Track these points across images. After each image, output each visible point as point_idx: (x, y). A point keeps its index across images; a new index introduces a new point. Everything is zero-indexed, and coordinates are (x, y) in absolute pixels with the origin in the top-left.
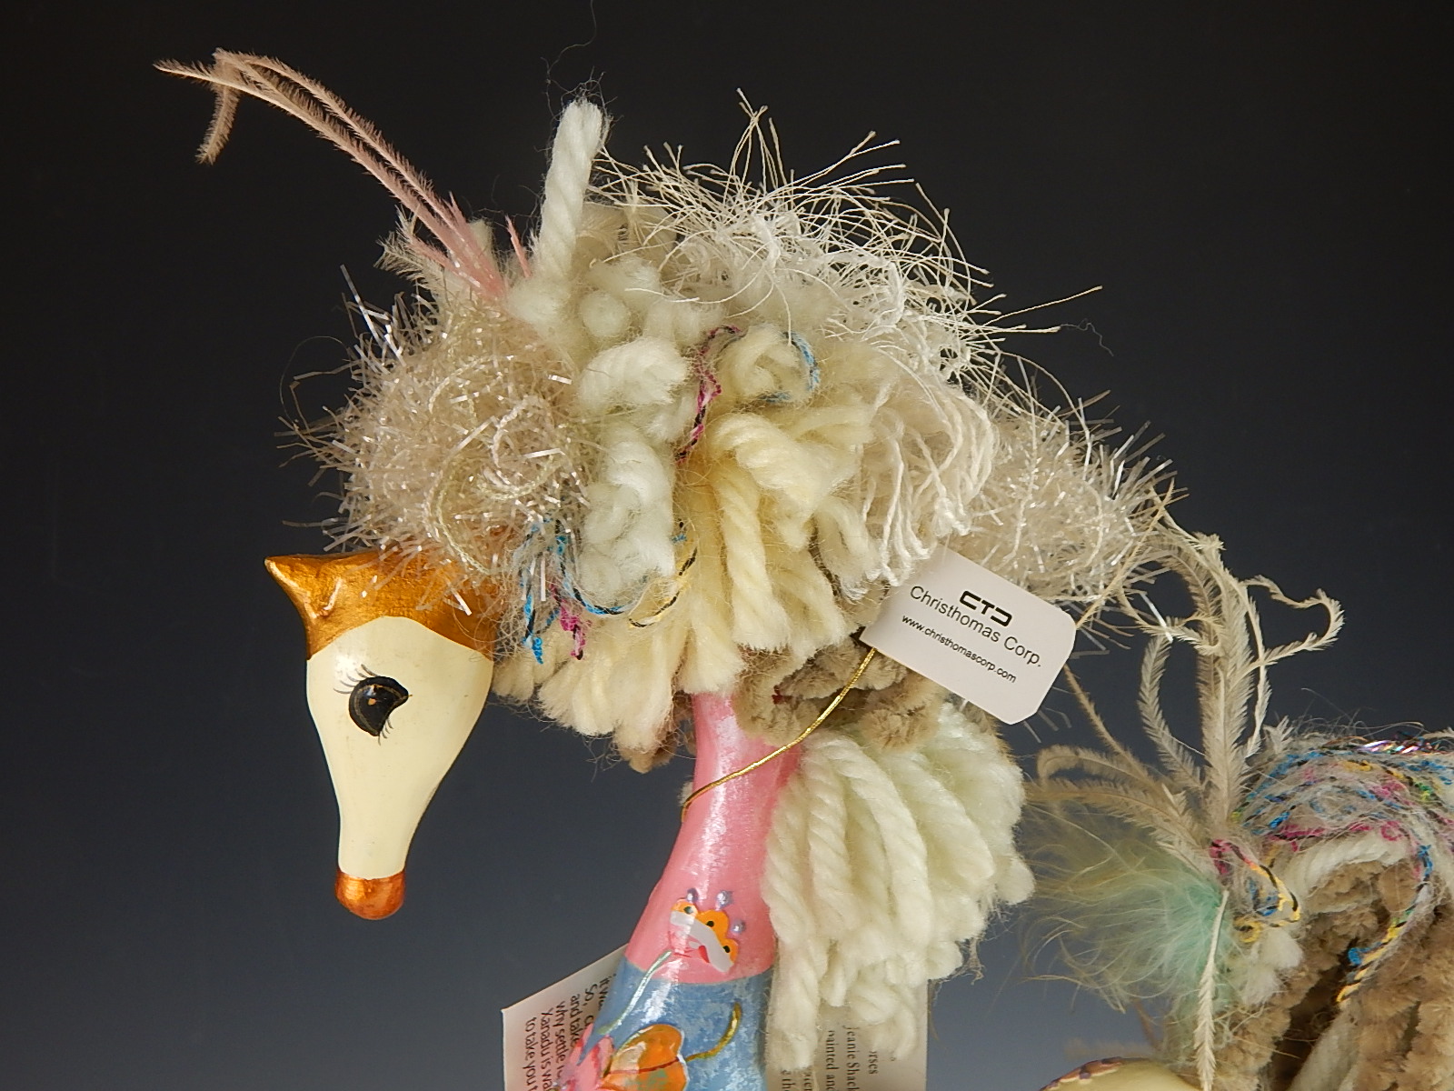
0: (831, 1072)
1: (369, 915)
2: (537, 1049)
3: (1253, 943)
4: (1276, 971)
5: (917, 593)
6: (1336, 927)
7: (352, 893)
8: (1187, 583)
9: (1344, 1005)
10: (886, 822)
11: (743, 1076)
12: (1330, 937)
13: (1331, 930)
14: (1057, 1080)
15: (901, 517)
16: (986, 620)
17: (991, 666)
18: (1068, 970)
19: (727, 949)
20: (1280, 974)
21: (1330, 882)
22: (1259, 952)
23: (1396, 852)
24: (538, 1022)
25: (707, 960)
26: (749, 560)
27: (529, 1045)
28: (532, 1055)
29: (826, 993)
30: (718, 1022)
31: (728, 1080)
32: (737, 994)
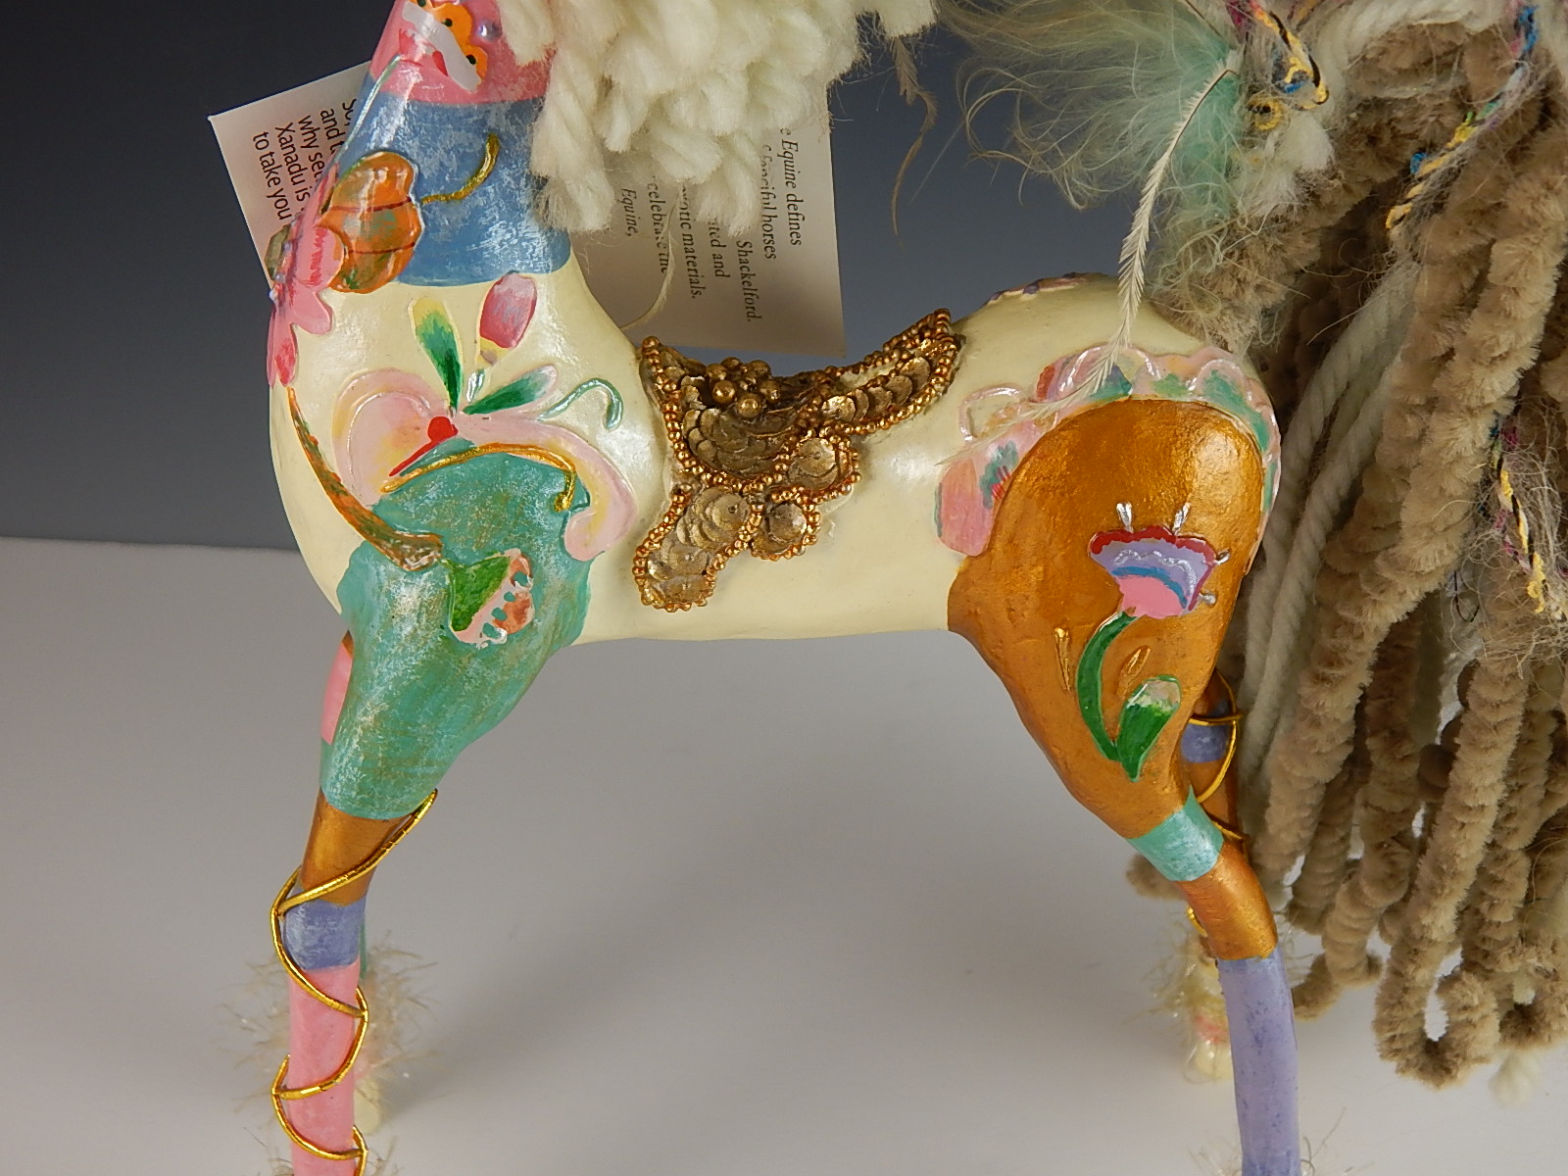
0: (717, 251)
2: (283, 173)
3: (1270, 130)
4: (1297, 175)
6: (1399, 121)
9: (1395, 233)
11: (510, 231)
12: (1386, 137)
13: (1389, 123)
14: (1001, 293)
18: (1014, 147)
19: (472, 59)
20: (1299, 178)
21: (1384, 52)
22: (1277, 144)
24: (273, 137)
25: (445, 73)
27: (269, 168)
28: (276, 181)
29: (602, 131)
30: (462, 158)
31: (482, 233)
32: (492, 122)
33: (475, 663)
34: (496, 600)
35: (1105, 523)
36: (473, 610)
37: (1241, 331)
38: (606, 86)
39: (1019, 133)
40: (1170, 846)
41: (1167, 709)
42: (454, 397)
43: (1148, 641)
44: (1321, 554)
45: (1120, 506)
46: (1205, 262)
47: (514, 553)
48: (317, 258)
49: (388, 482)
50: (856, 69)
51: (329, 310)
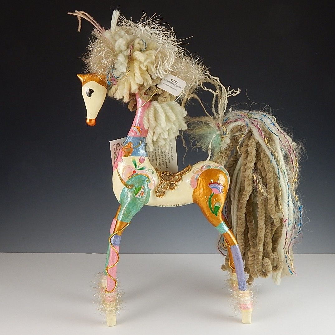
0: (163, 162)
1: (90, 124)
2: (116, 150)
4: (227, 144)
5: (165, 80)
7: (88, 121)
8: (215, 86)
9: (238, 150)
10: (159, 111)
15: (160, 67)
16: (174, 83)
17: (174, 89)
19: (139, 132)
21: (234, 129)
22: (224, 141)
23: (244, 123)
24: (115, 145)
25: (137, 134)
26: (137, 71)
27: (114, 149)
28: (115, 151)
29: (153, 138)
30: (138, 143)
31: (139, 151)
32: (141, 139)
33: (137, 200)
34: (140, 192)
35: (210, 182)
36: (138, 193)
37: (223, 162)
38: (154, 133)
39: (197, 144)
40: (222, 227)
41: (219, 206)
42: (136, 168)
43: (216, 197)
44: (238, 198)
45: (211, 180)
46: (218, 155)
47: (142, 186)
48: (121, 154)
49: (128, 178)
50: (179, 135)
51: (122, 159)
